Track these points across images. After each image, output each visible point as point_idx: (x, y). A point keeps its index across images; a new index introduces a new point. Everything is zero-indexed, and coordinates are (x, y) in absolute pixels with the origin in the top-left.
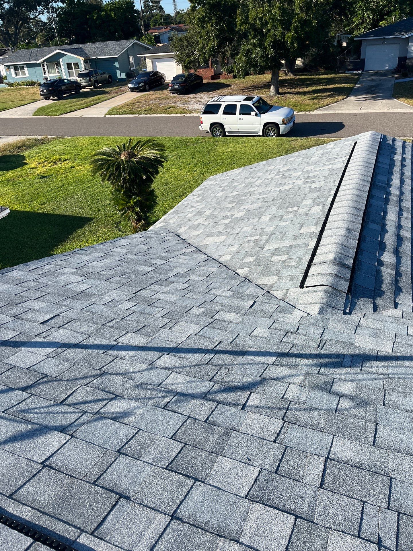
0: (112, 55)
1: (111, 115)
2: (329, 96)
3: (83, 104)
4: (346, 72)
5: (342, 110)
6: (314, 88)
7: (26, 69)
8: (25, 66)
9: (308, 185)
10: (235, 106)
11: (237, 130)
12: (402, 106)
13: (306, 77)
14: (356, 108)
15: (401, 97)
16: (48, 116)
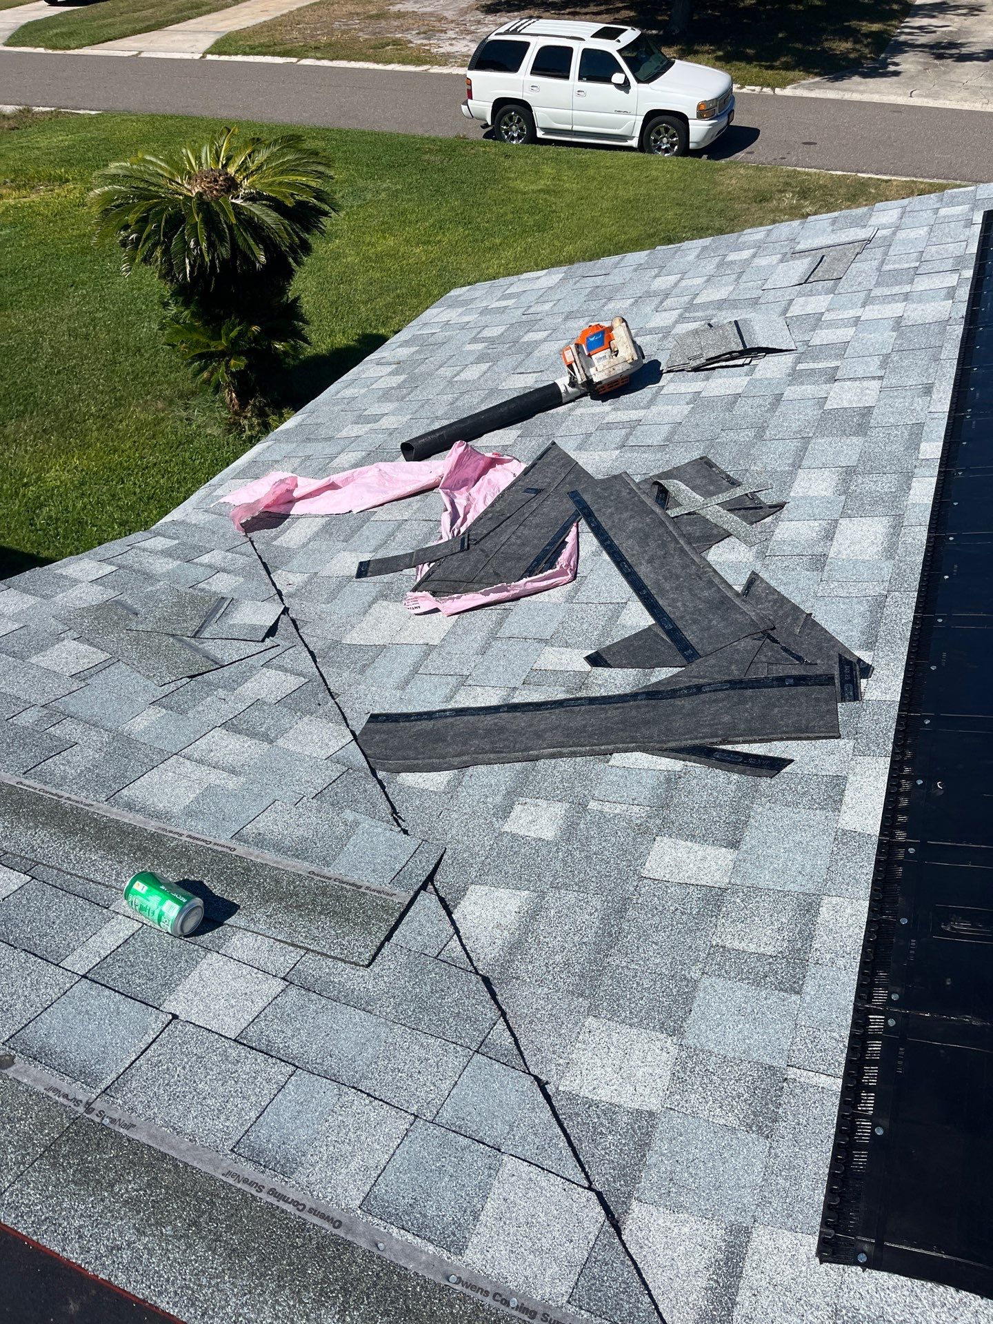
1: (220, 54)
5: (861, 93)
9: (809, 390)
10: (568, 51)
11: (569, 127)
14: (900, 91)
16: (46, 47)
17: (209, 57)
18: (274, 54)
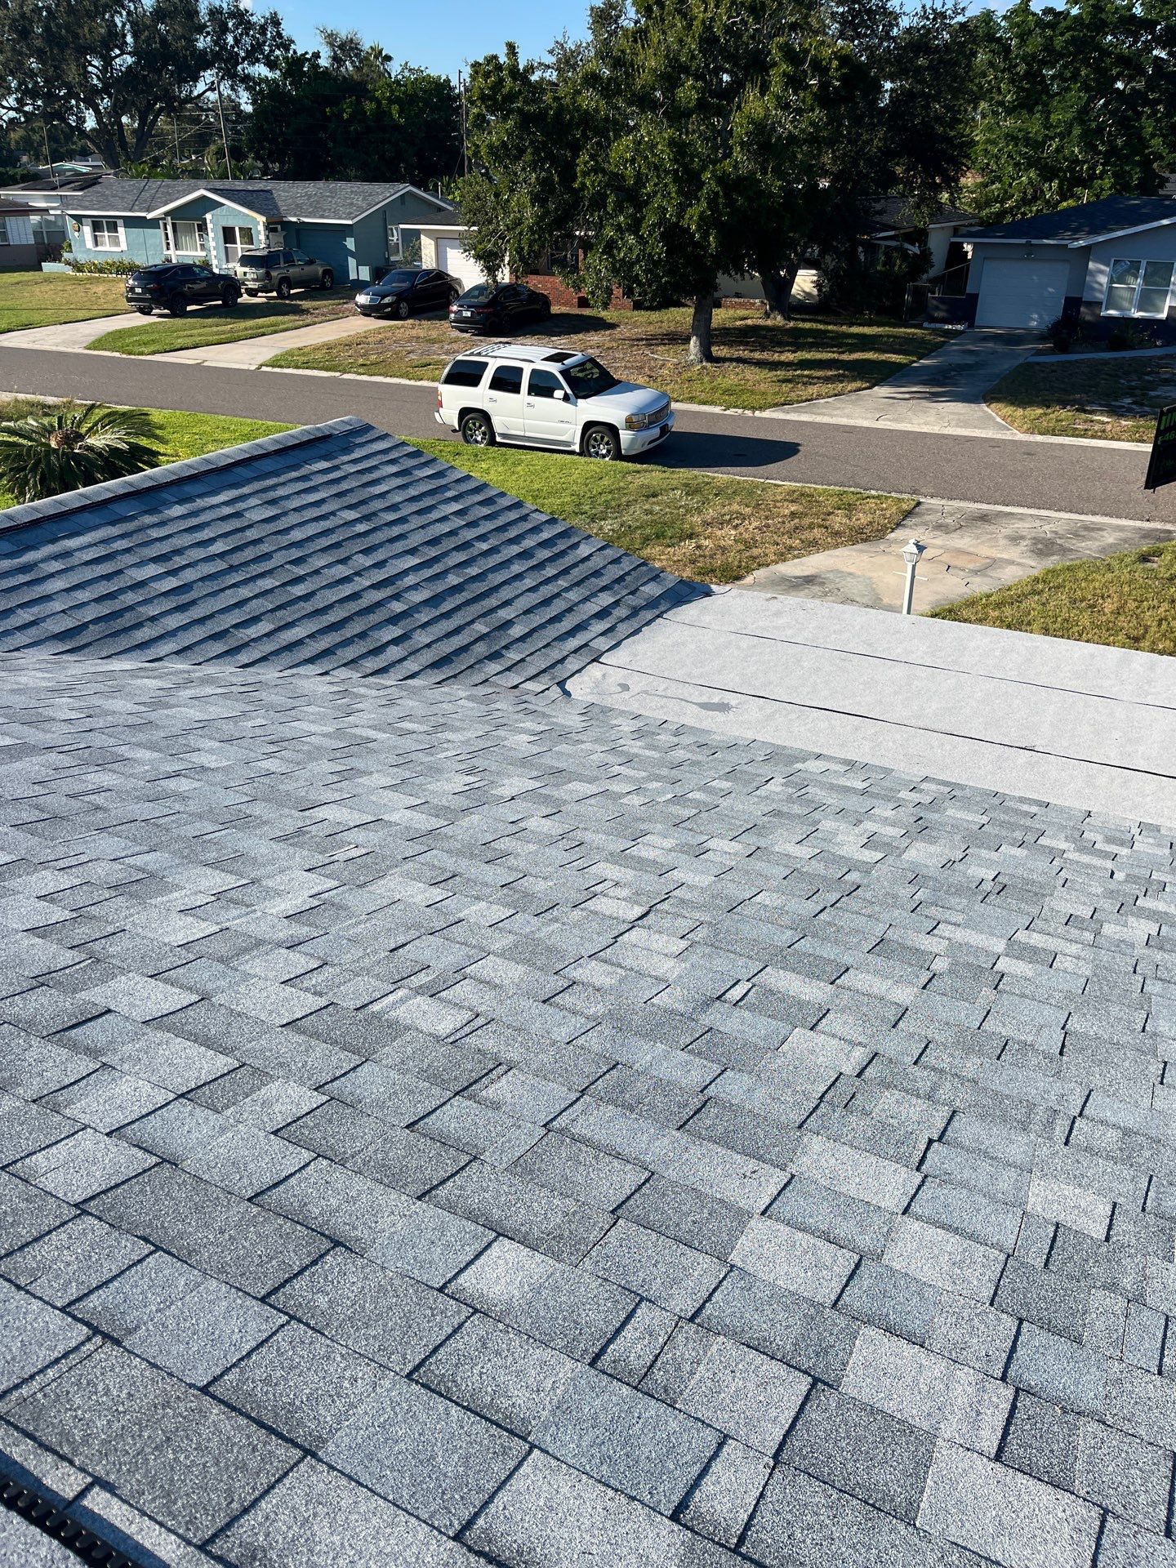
0: (340, 218)
1: (273, 366)
2: (827, 380)
3: (224, 333)
4: (926, 325)
5: (832, 416)
6: (807, 355)
7: (121, 230)
8: (120, 222)
10: (520, 371)
11: (522, 434)
12: (986, 421)
13: (814, 326)
14: (869, 415)
15: (998, 400)
16: (122, 352)
17: (264, 369)
18: (321, 369)
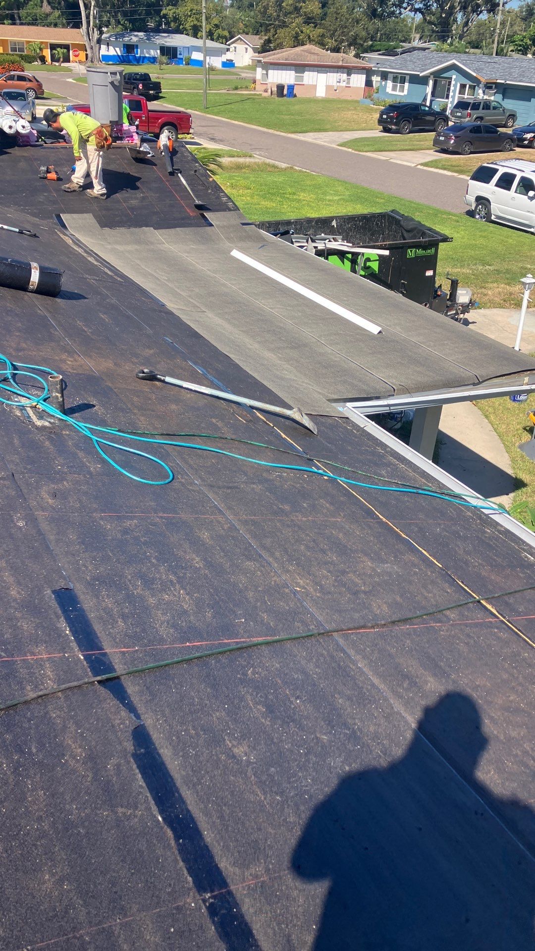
0: (531, 82)
1: (424, 166)
7: (407, 82)
10: (514, 177)
16: (353, 149)
17: (419, 167)
18: (449, 170)
